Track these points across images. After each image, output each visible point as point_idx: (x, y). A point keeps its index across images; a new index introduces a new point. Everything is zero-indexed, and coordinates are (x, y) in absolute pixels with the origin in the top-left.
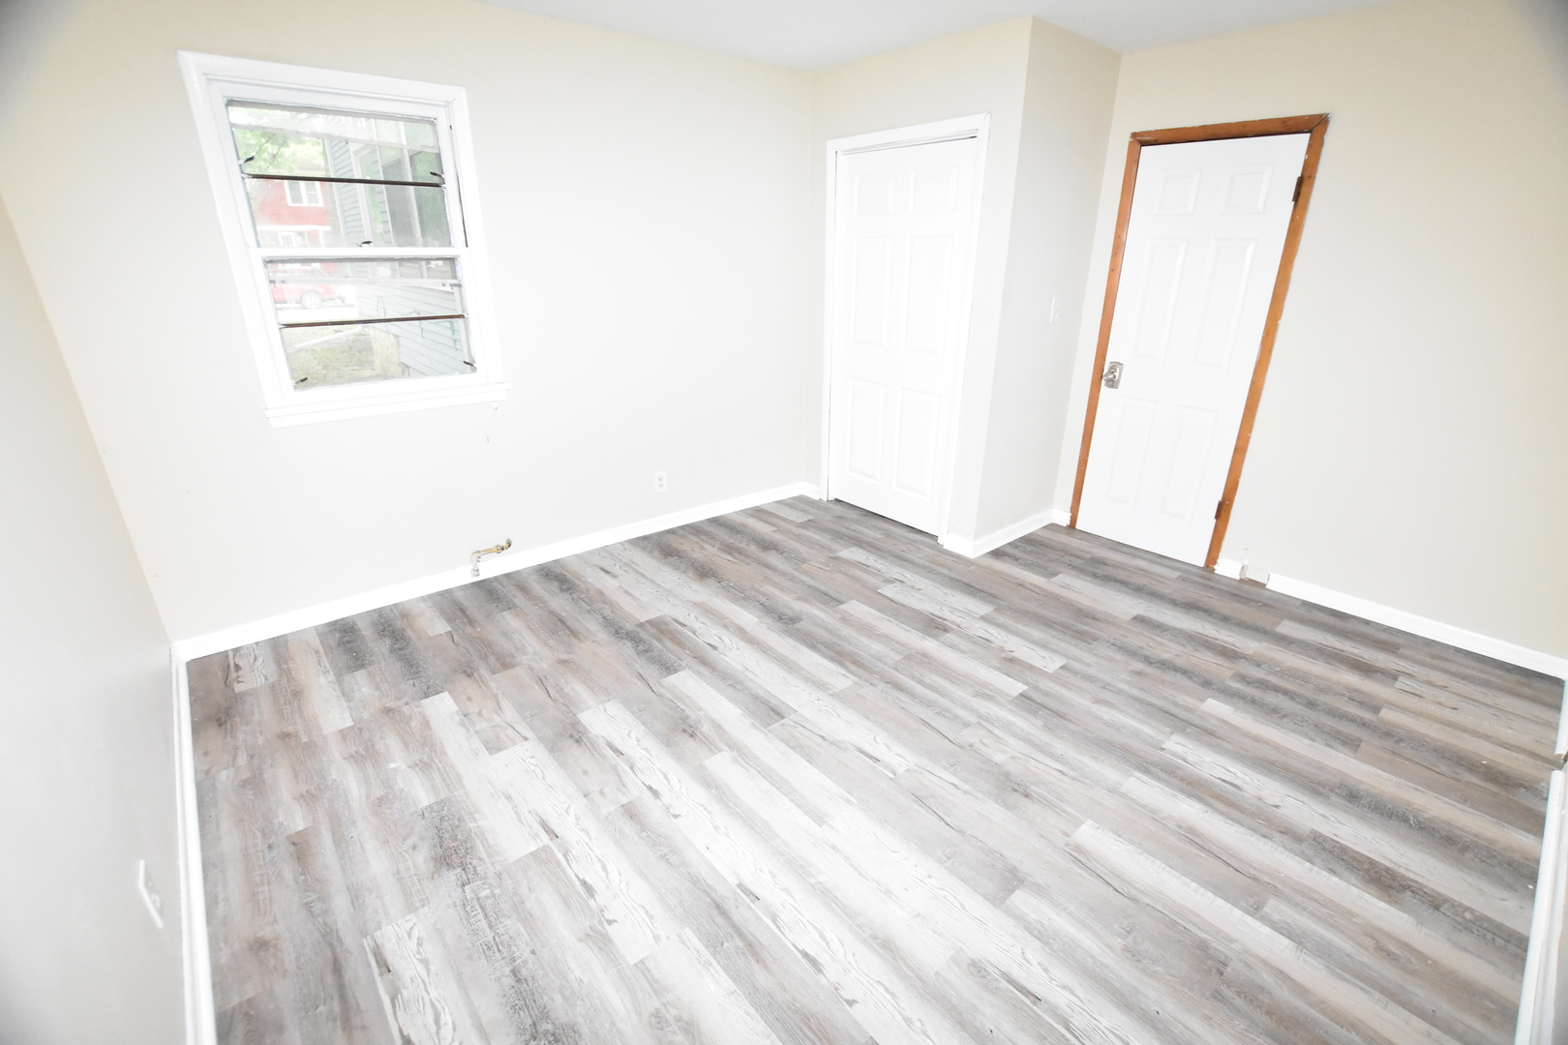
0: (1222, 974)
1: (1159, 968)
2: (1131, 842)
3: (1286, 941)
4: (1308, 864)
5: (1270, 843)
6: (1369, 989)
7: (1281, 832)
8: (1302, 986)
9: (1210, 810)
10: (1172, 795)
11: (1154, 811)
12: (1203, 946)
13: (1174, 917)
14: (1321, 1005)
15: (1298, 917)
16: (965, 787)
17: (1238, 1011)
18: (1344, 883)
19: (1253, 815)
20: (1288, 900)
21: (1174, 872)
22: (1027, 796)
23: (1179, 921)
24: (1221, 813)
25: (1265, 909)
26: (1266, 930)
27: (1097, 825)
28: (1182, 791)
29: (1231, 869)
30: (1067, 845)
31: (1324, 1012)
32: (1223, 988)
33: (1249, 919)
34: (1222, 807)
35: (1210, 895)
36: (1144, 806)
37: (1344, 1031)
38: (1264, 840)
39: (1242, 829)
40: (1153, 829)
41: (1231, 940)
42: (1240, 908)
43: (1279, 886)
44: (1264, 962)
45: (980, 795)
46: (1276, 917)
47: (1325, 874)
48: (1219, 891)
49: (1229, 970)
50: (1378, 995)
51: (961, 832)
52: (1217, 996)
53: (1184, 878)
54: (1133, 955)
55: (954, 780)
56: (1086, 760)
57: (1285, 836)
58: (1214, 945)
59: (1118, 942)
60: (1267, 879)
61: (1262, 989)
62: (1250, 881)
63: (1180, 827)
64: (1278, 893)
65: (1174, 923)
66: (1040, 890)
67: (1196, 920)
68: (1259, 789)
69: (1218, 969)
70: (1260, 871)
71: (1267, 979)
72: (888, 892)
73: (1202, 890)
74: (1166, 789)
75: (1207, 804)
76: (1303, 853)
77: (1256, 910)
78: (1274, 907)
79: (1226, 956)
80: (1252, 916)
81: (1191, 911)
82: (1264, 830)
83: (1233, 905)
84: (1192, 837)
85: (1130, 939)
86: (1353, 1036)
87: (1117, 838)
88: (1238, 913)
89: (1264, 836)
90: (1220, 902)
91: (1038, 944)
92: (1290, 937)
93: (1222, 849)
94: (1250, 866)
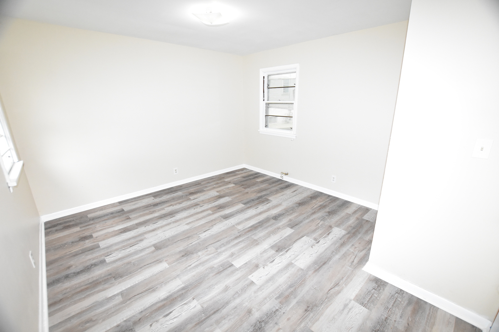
0: (114, 277)
1: (123, 266)
2: (157, 274)
3: (110, 296)
4: (125, 319)
5: (138, 312)
6: (87, 308)
7: (140, 319)
8: (99, 292)
9: (159, 300)
10: (170, 292)
11: (166, 284)
12: (121, 277)
13: (131, 274)
14: (93, 294)
15: (113, 304)
16: (190, 245)
17: (105, 276)
18: (112, 327)
19: (151, 313)
20: (119, 304)
21: (143, 280)
22: (183, 256)
23: (130, 275)
24: (157, 303)
25: (120, 296)
26: (116, 293)
27: (166, 268)
28: (171, 296)
29: (136, 294)
30: (163, 260)
31: (91, 293)
32: (111, 276)
33: (121, 290)
34: (159, 305)
35: (132, 285)
36: (169, 282)
37: (85, 295)
38: (140, 311)
39: (147, 306)
40: (159, 280)
41: (119, 283)
42: (125, 290)
43: (124, 305)
44: (110, 287)
45: (186, 247)
46: (117, 298)
47: (119, 323)
48: (132, 287)
49: (114, 279)
50: (84, 309)
51: (175, 242)
52: (110, 274)
53: (140, 281)
54: (129, 263)
55: (193, 243)
56: (194, 273)
57: (138, 319)
58: (120, 279)
59: (133, 262)
60: (128, 302)
61: (105, 284)
62: (130, 297)
63: (157, 288)
64: (122, 303)
65: (130, 273)
66: (153, 252)
67: (128, 278)
68: (162, 324)
69: (115, 277)
70: (132, 302)
71: (106, 286)
72: (165, 231)
73: (135, 284)
74: (173, 291)
75: (162, 301)
76: (129, 321)
77: (122, 293)
78: (119, 299)
79: (116, 280)
80: (121, 292)
81: (131, 278)
82: (144, 313)
83: (126, 289)
84: (152, 290)
85: (132, 264)
86: (83, 296)
87: (160, 271)
88: (124, 289)
89: (142, 312)
90: (129, 286)
91: (141, 249)
92: (111, 298)
93: (144, 296)
94: (135, 300)
